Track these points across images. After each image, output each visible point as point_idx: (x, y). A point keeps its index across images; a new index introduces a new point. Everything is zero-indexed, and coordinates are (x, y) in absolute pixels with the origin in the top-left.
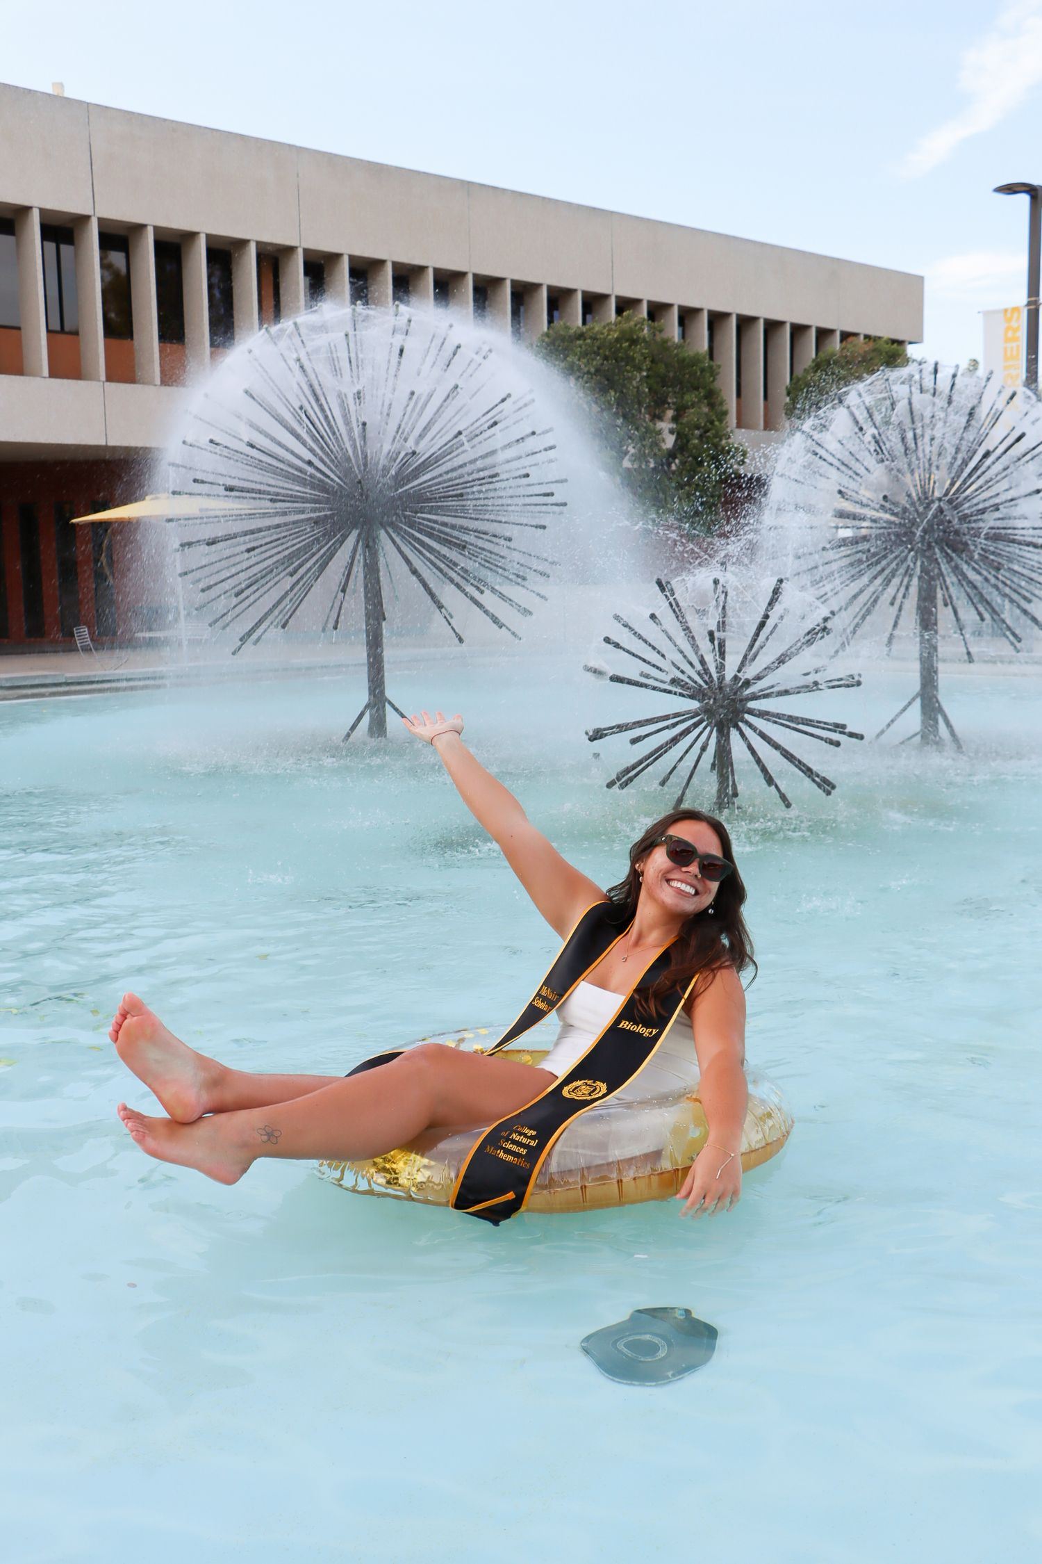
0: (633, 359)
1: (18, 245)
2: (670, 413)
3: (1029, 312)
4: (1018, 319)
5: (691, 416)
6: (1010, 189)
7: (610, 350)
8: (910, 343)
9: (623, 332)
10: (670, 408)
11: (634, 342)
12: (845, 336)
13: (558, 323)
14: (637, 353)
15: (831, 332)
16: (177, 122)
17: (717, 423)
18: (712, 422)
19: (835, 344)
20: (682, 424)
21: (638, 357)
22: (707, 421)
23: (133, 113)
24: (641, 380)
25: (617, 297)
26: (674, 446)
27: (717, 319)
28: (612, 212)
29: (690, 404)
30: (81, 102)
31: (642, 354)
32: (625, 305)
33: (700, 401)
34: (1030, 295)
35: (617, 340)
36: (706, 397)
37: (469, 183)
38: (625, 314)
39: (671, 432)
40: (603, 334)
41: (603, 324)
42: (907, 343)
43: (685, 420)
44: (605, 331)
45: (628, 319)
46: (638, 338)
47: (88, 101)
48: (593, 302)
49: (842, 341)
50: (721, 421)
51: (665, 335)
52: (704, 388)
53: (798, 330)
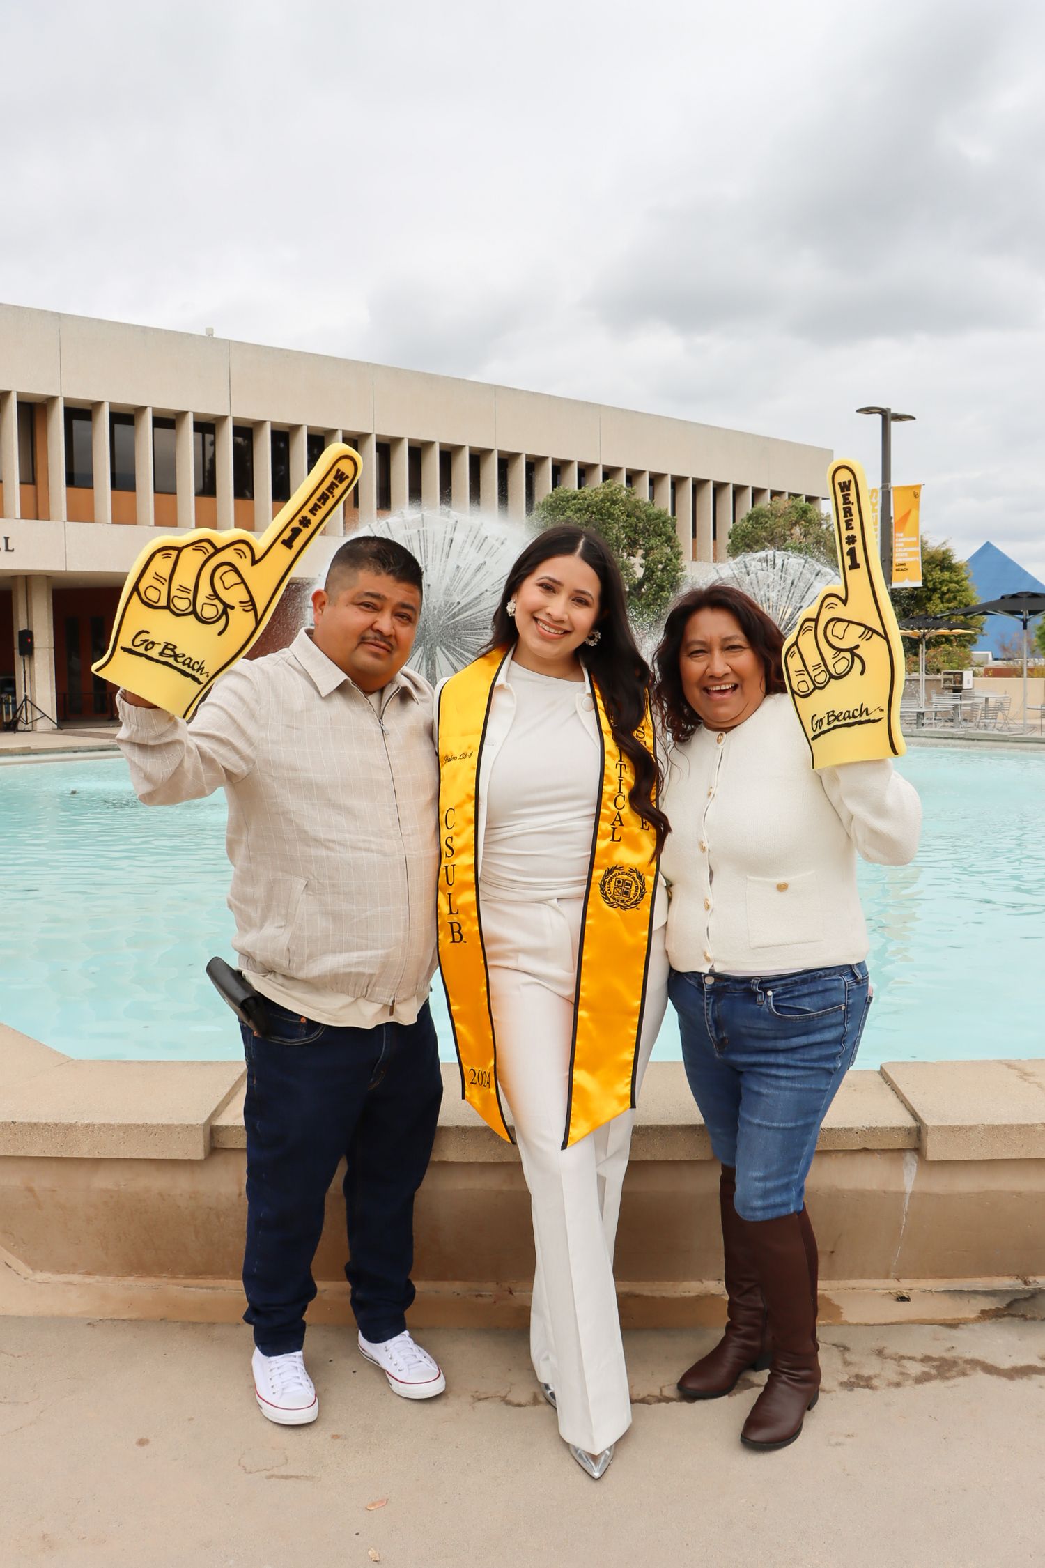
0: (613, 514)
1: (176, 437)
2: (641, 552)
3: (883, 493)
4: (876, 496)
5: (656, 555)
6: (868, 410)
7: (597, 507)
8: (823, 499)
9: (606, 495)
10: (641, 549)
11: (614, 503)
12: (775, 494)
13: (560, 488)
14: (616, 510)
15: (764, 490)
16: (289, 350)
17: (674, 560)
18: (670, 560)
19: (765, 500)
20: (648, 561)
21: (617, 512)
22: (667, 559)
23: (260, 346)
24: (619, 528)
25: (603, 466)
26: (643, 576)
27: (677, 482)
28: (600, 405)
29: (654, 546)
30: (224, 340)
31: (620, 511)
32: (609, 473)
33: (662, 544)
34: (883, 482)
35: (602, 500)
36: (666, 542)
37: (495, 386)
38: (607, 481)
39: (641, 566)
40: (591, 496)
41: (592, 488)
42: (821, 499)
43: (650, 558)
44: (593, 494)
45: (609, 486)
46: (617, 500)
47: (229, 339)
48: (585, 471)
49: (771, 498)
50: (678, 559)
51: (637, 497)
52: (665, 535)
53: (738, 490)
